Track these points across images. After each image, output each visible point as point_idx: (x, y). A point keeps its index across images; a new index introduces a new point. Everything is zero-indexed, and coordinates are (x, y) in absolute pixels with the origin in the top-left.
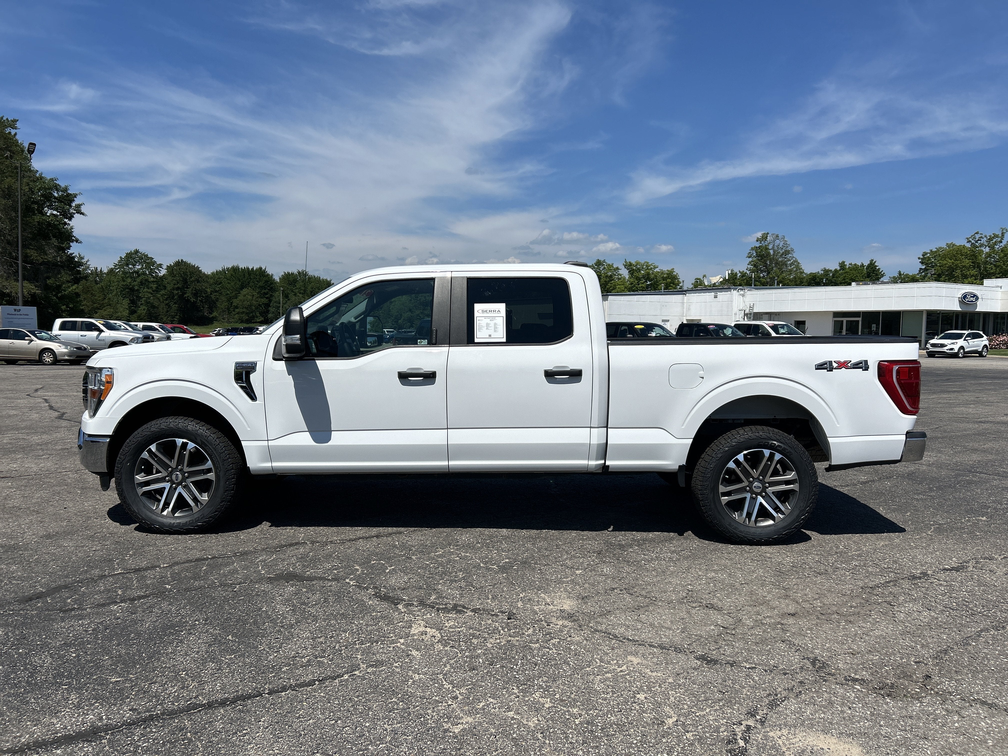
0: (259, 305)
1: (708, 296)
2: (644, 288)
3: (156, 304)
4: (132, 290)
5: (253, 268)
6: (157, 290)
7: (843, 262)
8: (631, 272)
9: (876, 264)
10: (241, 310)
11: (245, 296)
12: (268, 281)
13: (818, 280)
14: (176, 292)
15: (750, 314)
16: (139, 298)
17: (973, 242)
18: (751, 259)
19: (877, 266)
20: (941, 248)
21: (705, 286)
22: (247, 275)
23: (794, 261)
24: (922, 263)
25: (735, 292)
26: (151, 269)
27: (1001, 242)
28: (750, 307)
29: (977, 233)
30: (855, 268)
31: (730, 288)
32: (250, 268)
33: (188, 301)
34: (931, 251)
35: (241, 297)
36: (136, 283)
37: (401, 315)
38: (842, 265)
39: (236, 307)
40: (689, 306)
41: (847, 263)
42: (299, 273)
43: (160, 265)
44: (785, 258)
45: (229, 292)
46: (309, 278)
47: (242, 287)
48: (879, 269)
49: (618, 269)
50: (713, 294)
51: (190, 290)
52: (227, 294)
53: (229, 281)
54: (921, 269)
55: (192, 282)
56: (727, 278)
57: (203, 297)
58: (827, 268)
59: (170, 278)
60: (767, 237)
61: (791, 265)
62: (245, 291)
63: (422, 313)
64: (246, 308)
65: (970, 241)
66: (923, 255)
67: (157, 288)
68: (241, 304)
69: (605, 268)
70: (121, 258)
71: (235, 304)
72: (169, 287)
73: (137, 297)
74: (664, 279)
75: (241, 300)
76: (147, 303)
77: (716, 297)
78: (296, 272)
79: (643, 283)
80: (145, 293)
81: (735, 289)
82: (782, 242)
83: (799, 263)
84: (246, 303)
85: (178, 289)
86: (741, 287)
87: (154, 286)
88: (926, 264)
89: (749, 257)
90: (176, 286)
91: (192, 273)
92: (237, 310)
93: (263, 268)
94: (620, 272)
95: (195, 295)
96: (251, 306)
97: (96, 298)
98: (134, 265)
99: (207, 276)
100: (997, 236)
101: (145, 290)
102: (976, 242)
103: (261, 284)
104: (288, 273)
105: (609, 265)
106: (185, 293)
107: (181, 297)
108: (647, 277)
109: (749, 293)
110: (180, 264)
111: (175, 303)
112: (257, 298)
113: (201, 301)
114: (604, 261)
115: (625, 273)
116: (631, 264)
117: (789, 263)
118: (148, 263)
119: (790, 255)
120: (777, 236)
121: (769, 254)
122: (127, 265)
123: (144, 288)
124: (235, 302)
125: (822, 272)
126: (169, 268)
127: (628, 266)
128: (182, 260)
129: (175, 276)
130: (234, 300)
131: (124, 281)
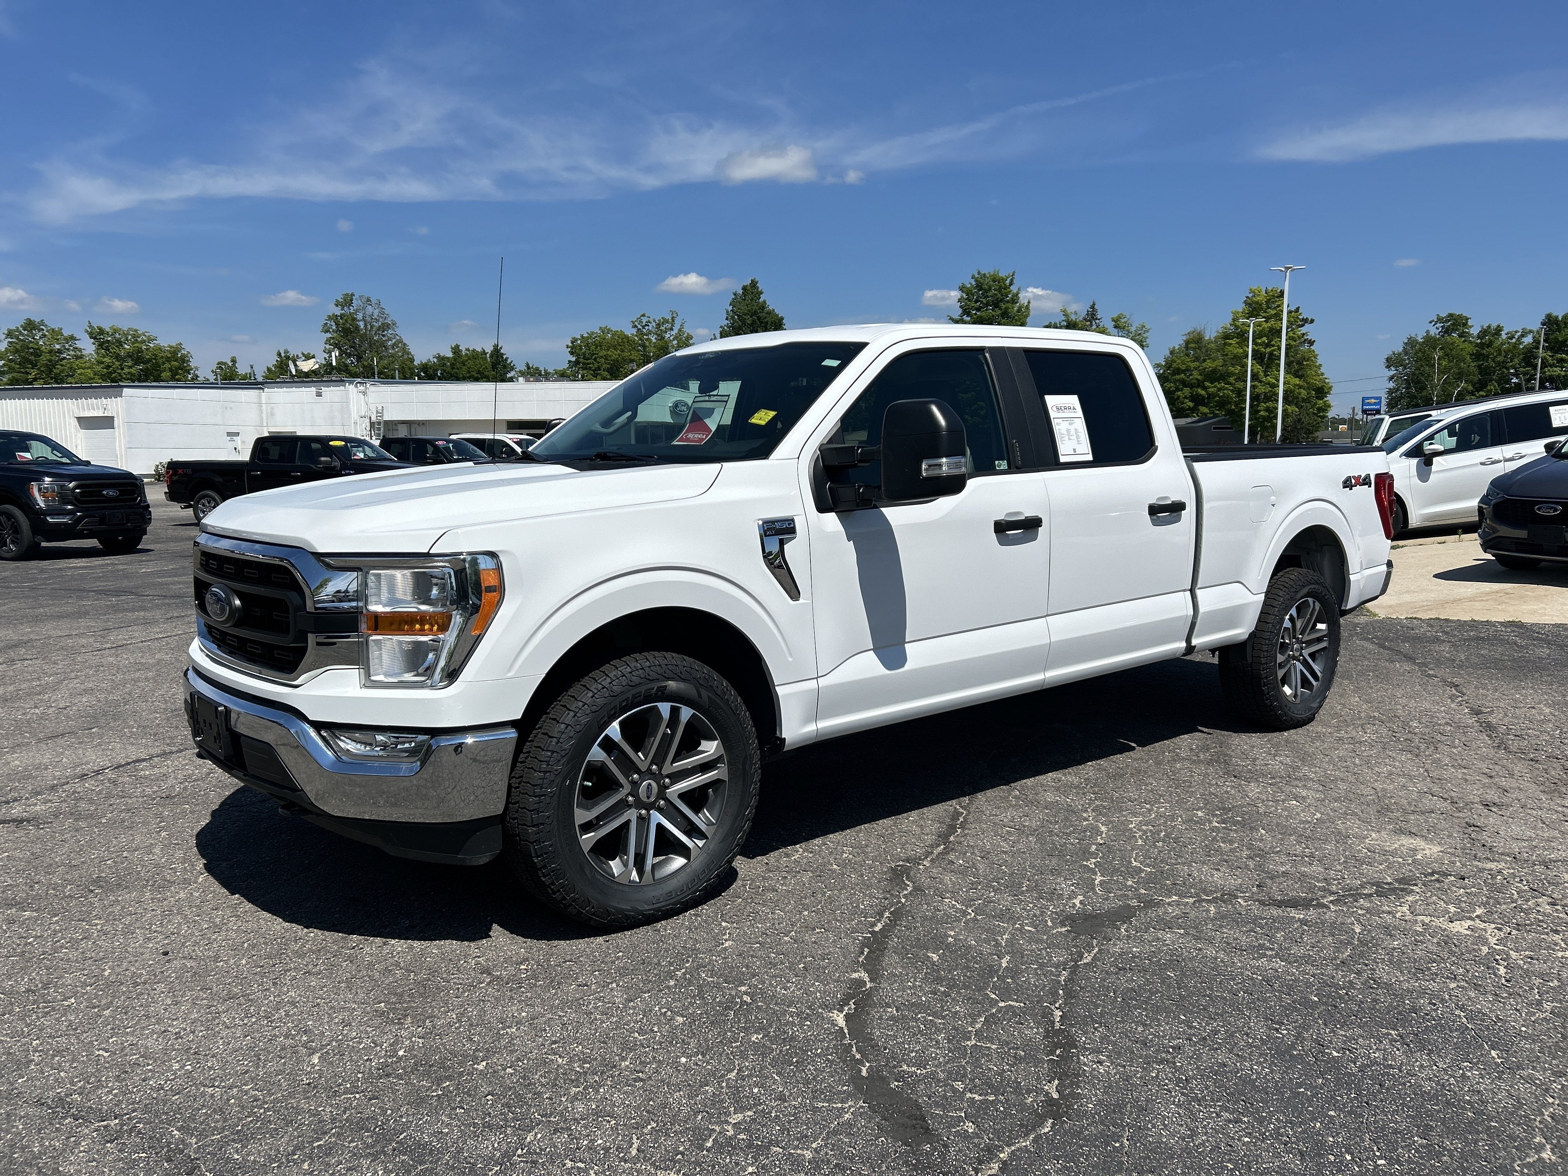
1: (307, 393)
2: (133, 375)
7: (457, 346)
8: (102, 345)
9: (502, 351)
13: (431, 372)
15: (379, 423)
17: (639, 327)
18: (329, 335)
19: (503, 354)
20: (593, 333)
21: (292, 376)
23: (398, 341)
24: (572, 353)
25: (352, 387)
27: (672, 329)
28: (377, 412)
29: (643, 315)
30: (475, 356)
31: (344, 381)
34: (582, 336)
38: (456, 350)
40: (272, 408)
41: (462, 348)
44: (384, 336)
48: (507, 359)
49: (72, 338)
50: (313, 389)
54: (570, 361)
56: (334, 364)
58: (442, 355)
60: (352, 300)
61: (393, 347)
65: (636, 326)
66: (572, 343)
69: (45, 336)
74: (168, 360)
77: (319, 395)
79: (130, 367)
81: (351, 383)
82: (377, 311)
83: (405, 344)
86: (359, 380)
88: (578, 355)
89: (327, 331)
94: (79, 344)
100: (667, 322)
102: (643, 327)
105: (53, 330)
108: (137, 357)
109: (372, 388)
114: (42, 322)
115: (88, 347)
116: (102, 331)
117: (390, 343)
119: (390, 331)
120: (369, 300)
121: (357, 328)
125: (435, 360)
127: (97, 335)
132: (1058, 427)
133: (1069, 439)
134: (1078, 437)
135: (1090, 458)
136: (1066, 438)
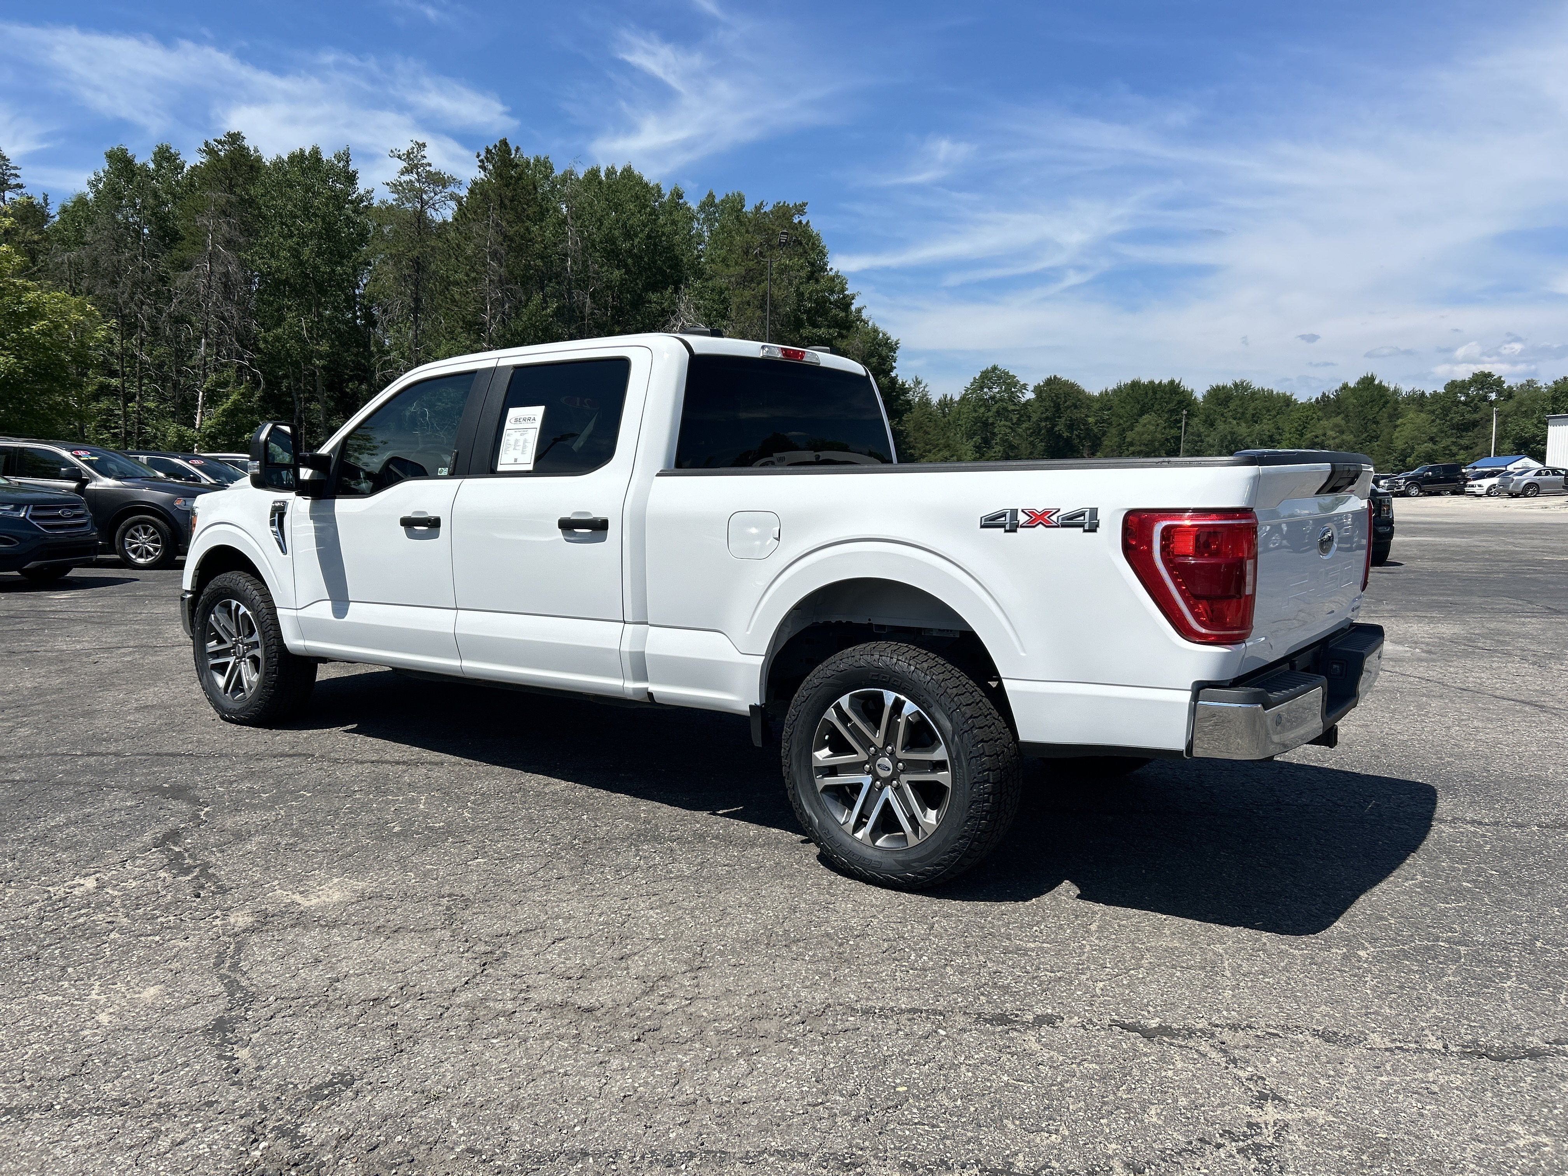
0: (1167, 440)
3: (1016, 442)
4: (985, 424)
5: (1161, 382)
6: (1019, 422)
10: (1138, 448)
11: (1145, 425)
12: (1183, 401)
14: (1043, 424)
16: (994, 434)
22: (1150, 393)
26: (1012, 392)
32: (1157, 382)
33: (1060, 436)
35: (1138, 428)
36: (990, 414)
37: (1413, 448)
39: (1131, 444)
42: (1236, 385)
43: (1024, 386)
45: (1121, 421)
46: (1254, 393)
47: (1142, 413)
51: (1063, 420)
52: (1120, 424)
53: (1123, 405)
55: (1068, 408)
57: (1081, 430)
59: (1037, 405)
62: (1146, 418)
63: (1454, 443)
64: (1146, 445)
67: (1019, 419)
68: (1137, 438)
70: (975, 378)
71: (1128, 439)
72: (1035, 417)
73: (991, 433)
75: (1138, 433)
76: (1004, 441)
78: (1230, 384)
80: (1001, 427)
84: (1147, 437)
85: (1047, 419)
87: (1015, 418)
90: (1044, 416)
91: (1067, 395)
92: (1131, 449)
93: (1177, 382)
95: (1071, 427)
96: (1152, 441)
97: (929, 436)
98: (990, 388)
99: (1091, 398)
101: (1002, 423)
103: (1171, 406)
104: (1217, 386)
106: (1056, 425)
107: (1050, 431)
110: (1052, 382)
111: (1041, 441)
112: (1165, 428)
113: (1078, 436)
118: (1009, 384)
122: (982, 388)
123: (1001, 421)
124: (1130, 436)
126: (1038, 390)
128: (1055, 377)
129: (1044, 400)
130: (1129, 433)
131: (976, 411)
132: (507, 438)
133: (514, 449)
134: (524, 447)
135: (530, 467)
136: (511, 449)
